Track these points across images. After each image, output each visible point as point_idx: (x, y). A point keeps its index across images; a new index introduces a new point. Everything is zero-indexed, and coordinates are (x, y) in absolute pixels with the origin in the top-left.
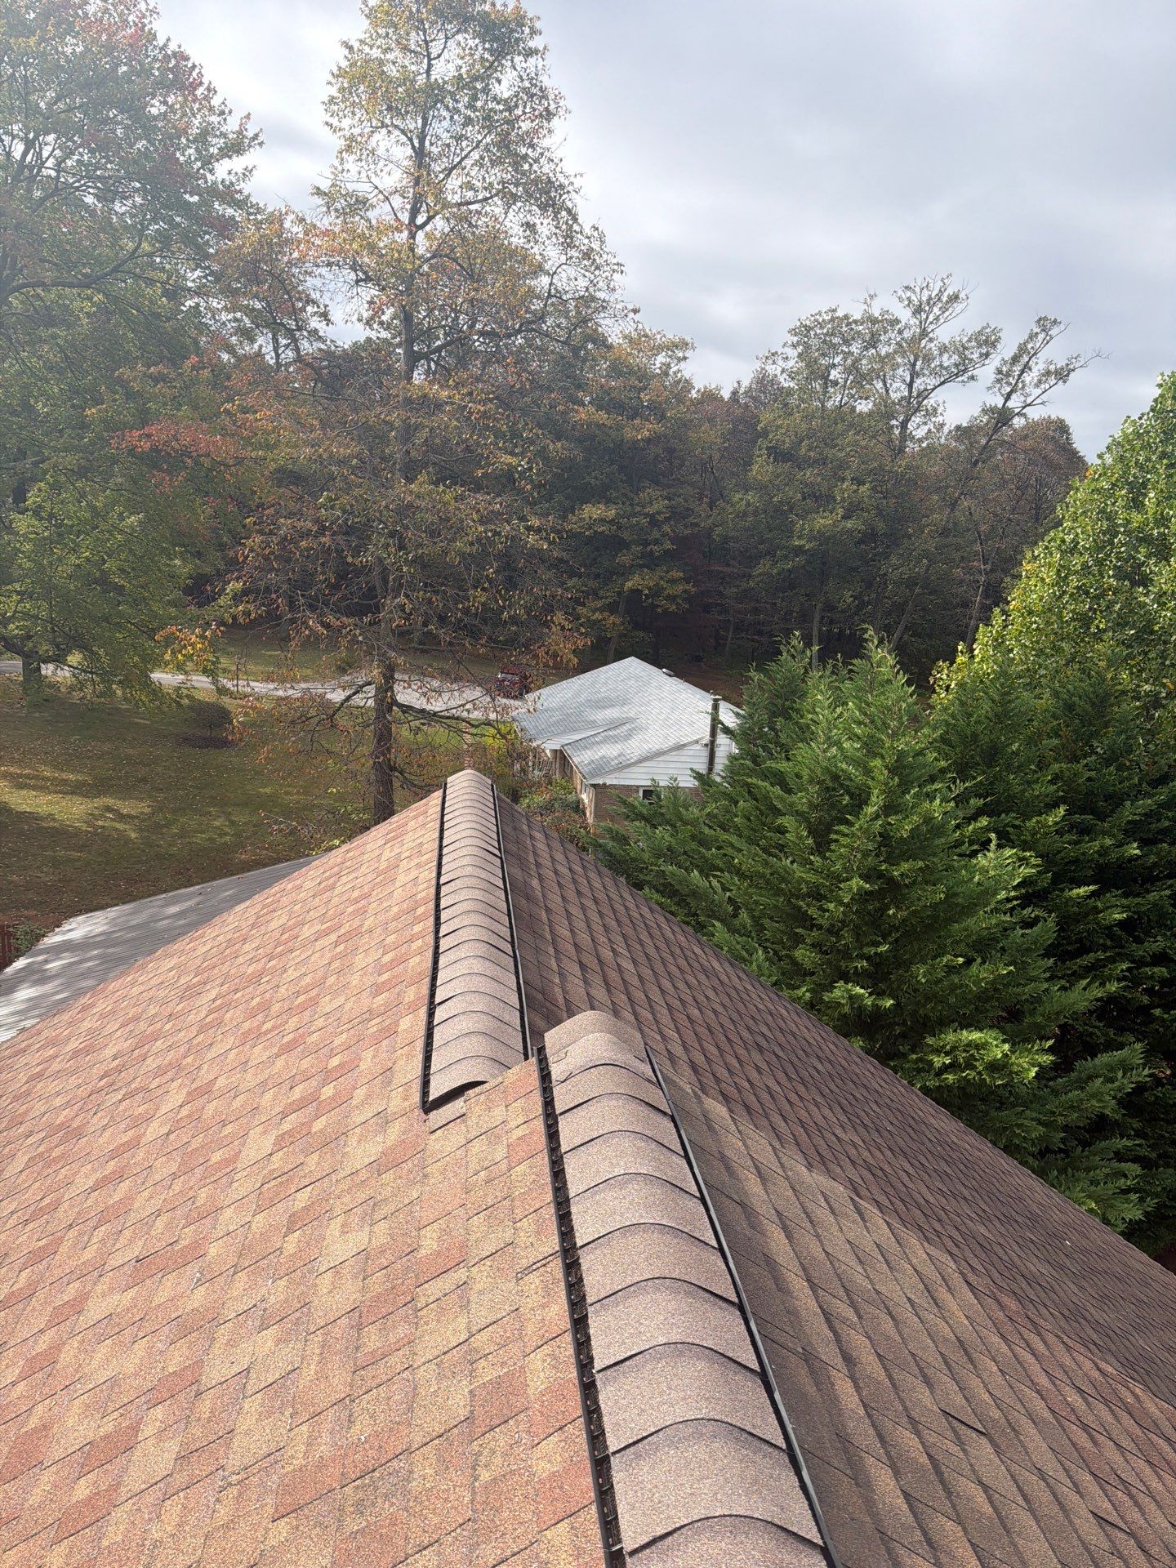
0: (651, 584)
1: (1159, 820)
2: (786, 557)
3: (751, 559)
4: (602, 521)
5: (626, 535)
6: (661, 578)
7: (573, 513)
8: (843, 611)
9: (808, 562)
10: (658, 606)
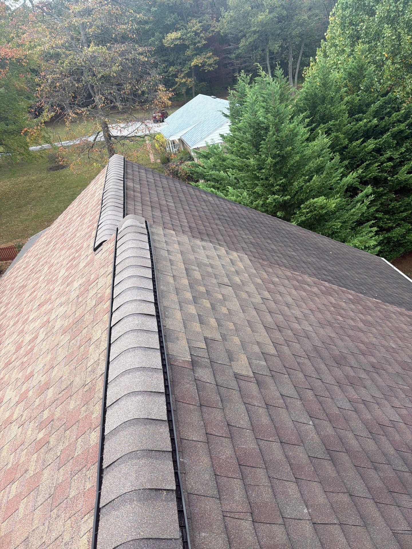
0: (201, 61)
1: (386, 109)
2: (250, 36)
3: (237, 40)
4: (176, 39)
5: (187, 43)
6: (205, 58)
7: (164, 39)
8: (277, 53)
9: (259, 36)
10: (205, 70)
